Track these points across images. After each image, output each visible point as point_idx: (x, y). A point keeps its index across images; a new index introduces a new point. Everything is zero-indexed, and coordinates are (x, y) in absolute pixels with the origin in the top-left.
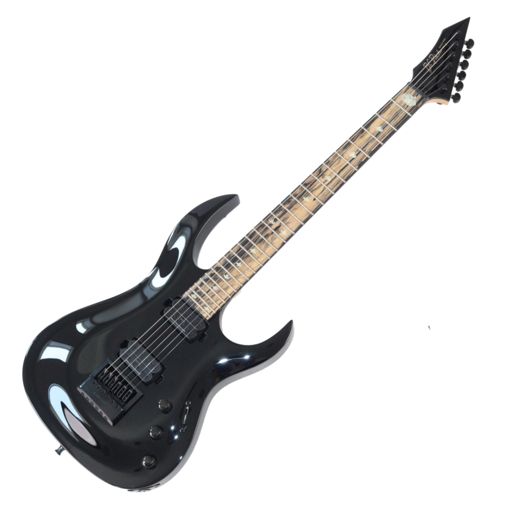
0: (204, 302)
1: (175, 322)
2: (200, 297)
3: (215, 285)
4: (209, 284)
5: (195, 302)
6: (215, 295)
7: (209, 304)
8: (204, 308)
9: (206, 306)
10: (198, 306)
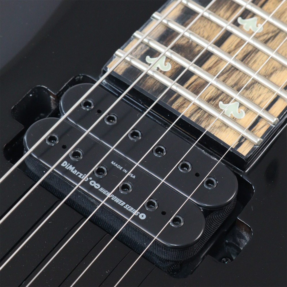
0: (212, 80)
1: (85, 178)
2: (189, 65)
3: (246, 14)
4: (222, 12)
5: (172, 85)
6: (256, 50)
7: (237, 87)
8: (217, 107)
9: (228, 99)
10: (187, 101)
